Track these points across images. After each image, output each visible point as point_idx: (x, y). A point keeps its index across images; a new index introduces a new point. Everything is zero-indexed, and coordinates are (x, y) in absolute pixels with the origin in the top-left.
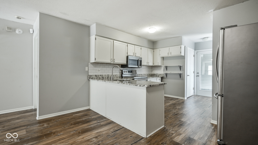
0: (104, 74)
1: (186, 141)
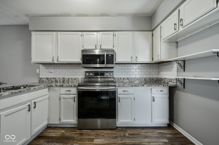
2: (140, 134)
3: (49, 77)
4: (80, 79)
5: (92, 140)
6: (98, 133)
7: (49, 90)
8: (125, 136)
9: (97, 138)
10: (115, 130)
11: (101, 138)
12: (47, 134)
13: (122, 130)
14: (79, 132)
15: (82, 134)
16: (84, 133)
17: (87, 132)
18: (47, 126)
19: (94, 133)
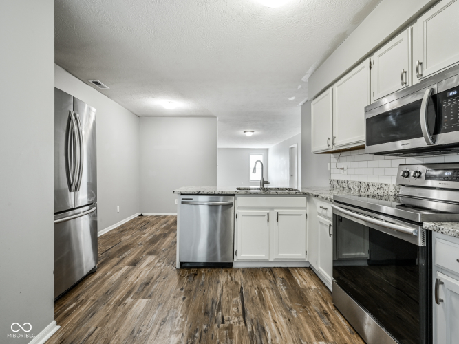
0: (351, 178)
1: (141, 260)
3: (340, 178)
5: (321, 338)
12: (295, 273)
14: (329, 307)
15: (326, 314)
16: (331, 317)
17: (339, 323)
18: (308, 266)
19: (347, 339)
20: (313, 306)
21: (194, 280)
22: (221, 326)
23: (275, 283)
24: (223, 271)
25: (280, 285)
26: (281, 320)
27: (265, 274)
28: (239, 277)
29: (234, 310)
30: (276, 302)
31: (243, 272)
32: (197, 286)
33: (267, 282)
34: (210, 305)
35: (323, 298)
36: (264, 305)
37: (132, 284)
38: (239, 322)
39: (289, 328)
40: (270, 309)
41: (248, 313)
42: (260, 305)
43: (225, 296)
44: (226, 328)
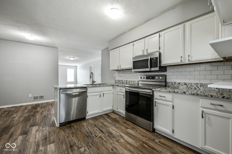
0: (123, 79)
1: (28, 130)
2: (173, 149)
3: (119, 79)
4: (137, 82)
5: (127, 128)
6: (135, 127)
7: (113, 88)
8: (154, 140)
9: (131, 129)
10: (151, 133)
11: (134, 131)
12: (110, 114)
13: (157, 136)
14: (125, 121)
15: (125, 122)
16: (127, 123)
17: (129, 123)
18: (112, 111)
19: (133, 126)
20: (121, 122)
21: (71, 129)
22: (97, 138)
23: (106, 119)
24: (83, 122)
25: (107, 119)
26: (115, 129)
27: (100, 118)
28: (91, 121)
29: (97, 132)
30: (110, 124)
31: (91, 119)
32: (75, 130)
33: (102, 120)
34: (87, 134)
35: (122, 119)
36: (106, 127)
37: (35, 142)
38: (102, 134)
39: (118, 129)
40: (109, 127)
41: (103, 131)
42: (105, 127)
43: (90, 129)
44: (99, 138)
